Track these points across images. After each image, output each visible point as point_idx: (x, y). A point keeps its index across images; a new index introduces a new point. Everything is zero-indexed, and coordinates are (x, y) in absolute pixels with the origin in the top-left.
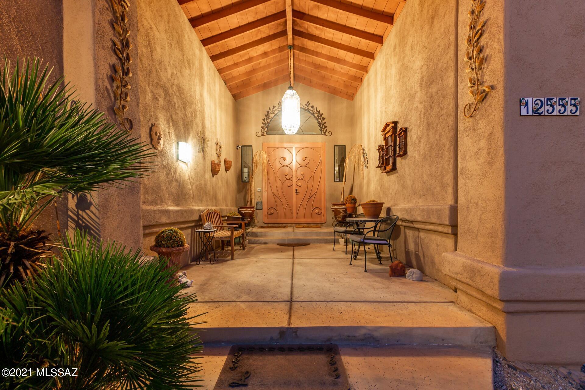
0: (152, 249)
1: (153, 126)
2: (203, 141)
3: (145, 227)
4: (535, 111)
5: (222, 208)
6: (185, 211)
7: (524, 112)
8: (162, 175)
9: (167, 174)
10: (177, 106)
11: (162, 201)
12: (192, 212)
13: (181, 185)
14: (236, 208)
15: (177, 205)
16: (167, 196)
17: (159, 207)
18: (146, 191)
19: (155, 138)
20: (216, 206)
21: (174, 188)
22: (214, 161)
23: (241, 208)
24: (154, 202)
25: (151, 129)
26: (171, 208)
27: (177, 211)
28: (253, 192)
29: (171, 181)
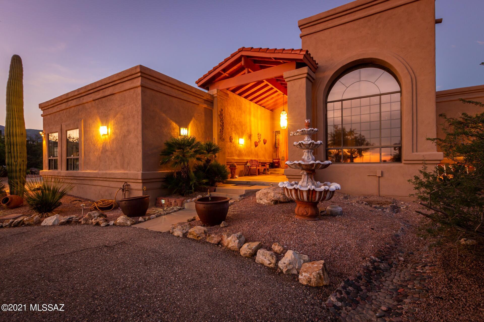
0: (229, 168)
1: (231, 136)
2: (250, 137)
3: (227, 162)
4: (293, 135)
5: (260, 159)
6: (241, 159)
7: (291, 135)
8: (233, 149)
9: (235, 148)
10: (239, 128)
11: (233, 156)
12: (244, 160)
13: (240, 151)
14: (272, 160)
15: (238, 157)
16: (235, 155)
17: (232, 158)
18: (229, 153)
19: (231, 140)
20: (257, 158)
21: (237, 152)
22: (256, 141)
23: (274, 159)
24: (231, 157)
25: (230, 138)
26: (235, 158)
27: (238, 159)
28: (280, 152)
29: (236, 150)
